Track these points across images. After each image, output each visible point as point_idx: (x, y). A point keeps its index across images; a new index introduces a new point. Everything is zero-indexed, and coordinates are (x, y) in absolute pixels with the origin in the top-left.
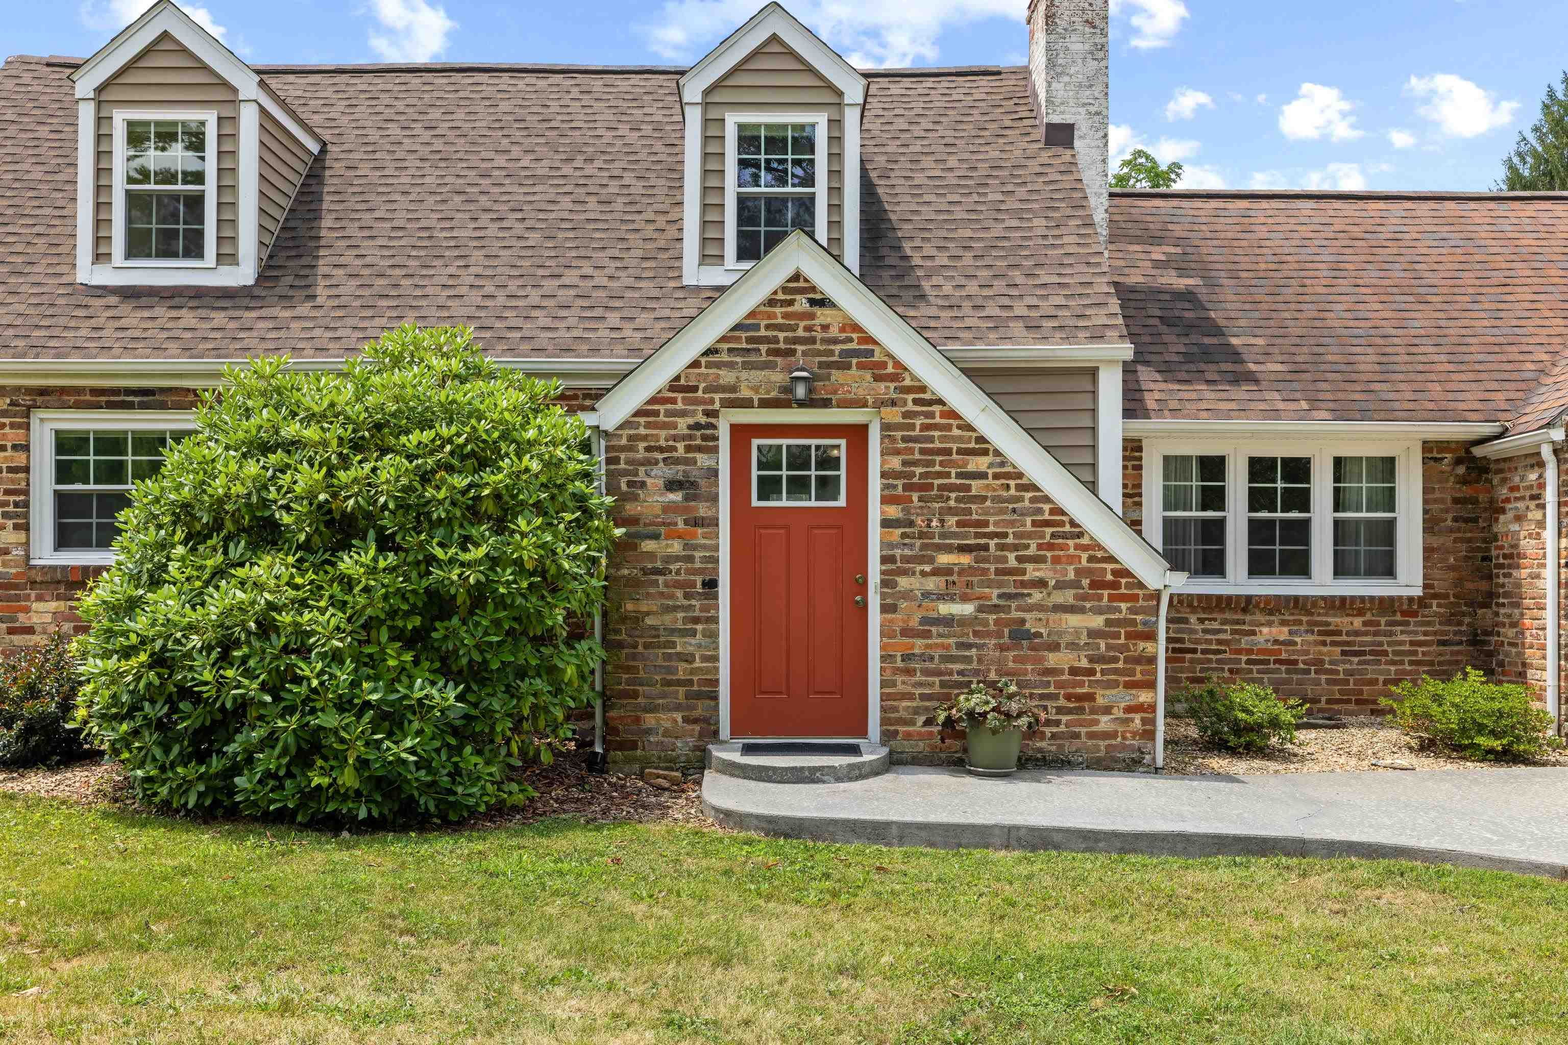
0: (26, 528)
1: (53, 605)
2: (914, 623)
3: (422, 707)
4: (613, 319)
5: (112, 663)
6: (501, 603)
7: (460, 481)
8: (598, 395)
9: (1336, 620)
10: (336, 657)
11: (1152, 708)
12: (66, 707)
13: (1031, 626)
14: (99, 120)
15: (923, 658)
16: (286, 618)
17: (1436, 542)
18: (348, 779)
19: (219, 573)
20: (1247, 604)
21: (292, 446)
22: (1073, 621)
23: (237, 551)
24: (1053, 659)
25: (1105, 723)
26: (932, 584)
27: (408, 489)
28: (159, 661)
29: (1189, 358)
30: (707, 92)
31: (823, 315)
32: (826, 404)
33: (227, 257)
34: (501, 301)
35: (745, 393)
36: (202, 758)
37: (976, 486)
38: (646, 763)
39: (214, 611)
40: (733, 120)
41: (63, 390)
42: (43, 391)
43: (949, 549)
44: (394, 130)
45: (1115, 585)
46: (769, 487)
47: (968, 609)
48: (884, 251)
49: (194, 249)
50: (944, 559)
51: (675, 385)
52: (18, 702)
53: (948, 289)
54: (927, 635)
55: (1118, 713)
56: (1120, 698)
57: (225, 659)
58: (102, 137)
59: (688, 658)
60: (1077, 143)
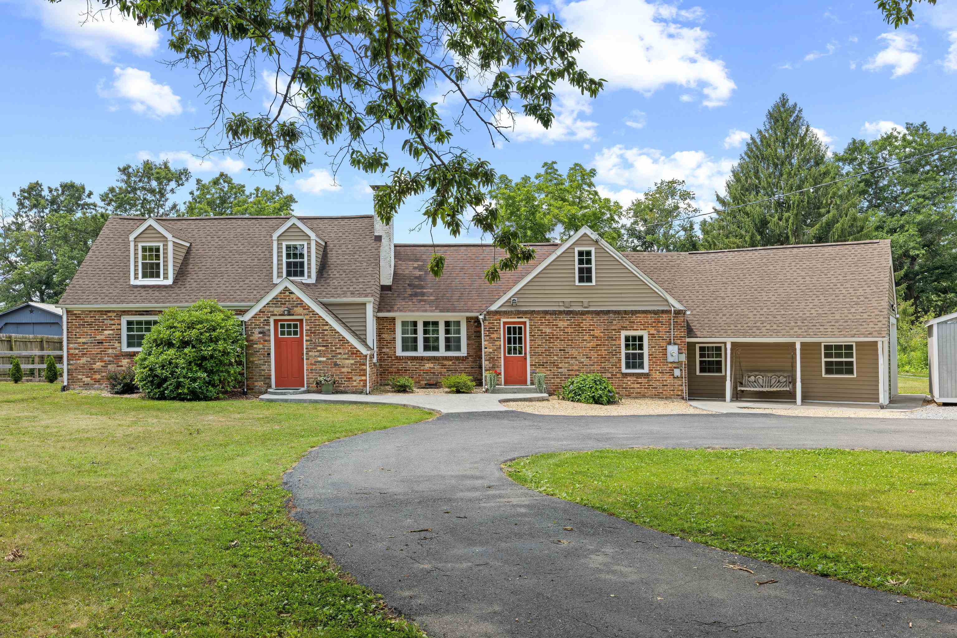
0: (120, 343)
1: (127, 360)
2: (313, 362)
3: (199, 378)
4: (255, 292)
5: (142, 370)
6: (216, 358)
7: (208, 334)
8: (246, 311)
9: (446, 362)
10: (183, 368)
11: (366, 380)
12: (133, 380)
13: (338, 363)
14: (135, 246)
15: (315, 370)
16: (174, 361)
17: (470, 342)
18: (186, 391)
19: (162, 353)
20: (422, 358)
21: (175, 327)
22: (347, 361)
23: (165, 348)
24: (343, 370)
25: (355, 384)
26: (317, 354)
27: (198, 336)
28: (151, 370)
29: (411, 295)
30: (278, 237)
31: (292, 296)
32: (293, 315)
33: (166, 278)
34: (229, 288)
35: (275, 313)
36: (159, 388)
37: (326, 332)
38: (255, 393)
39: (160, 359)
40: (284, 244)
41: (128, 311)
42: (124, 312)
43: (320, 346)
44: (209, 238)
45: (356, 354)
46: (283, 333)
47: (324, 359)
48: (324, 273)
49: (158, 276)
50: (319, 348)
51: (261, 311)
52: (122, 380)
53: (336, 284)
54: (315, 365)
55: (358, 381)
56: (358, 378)
57: (163, 369)
58: (136, 249)
59: (264, 370)
60: (383, 240)
